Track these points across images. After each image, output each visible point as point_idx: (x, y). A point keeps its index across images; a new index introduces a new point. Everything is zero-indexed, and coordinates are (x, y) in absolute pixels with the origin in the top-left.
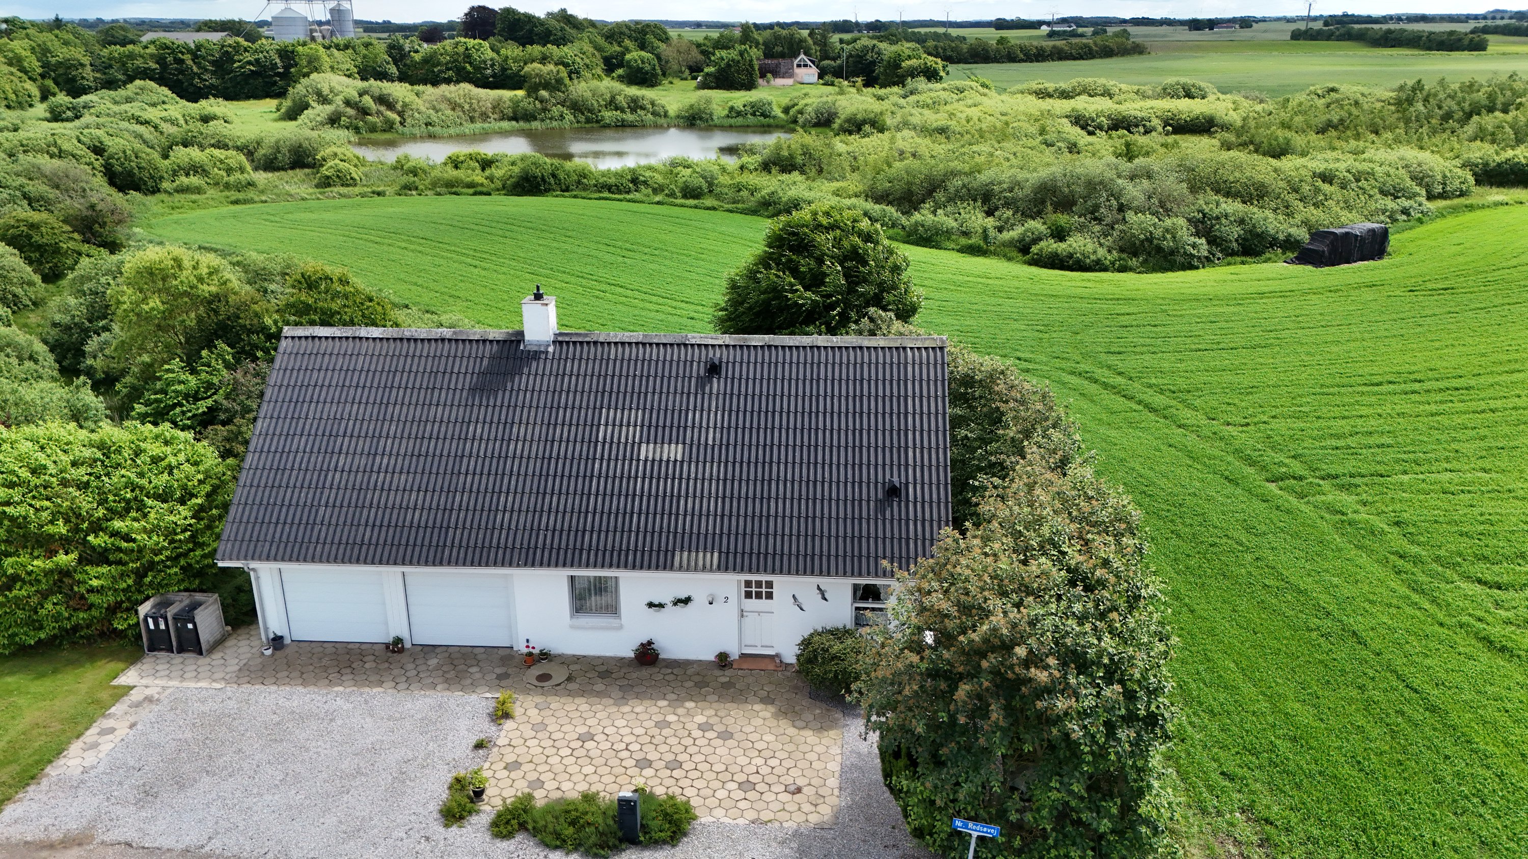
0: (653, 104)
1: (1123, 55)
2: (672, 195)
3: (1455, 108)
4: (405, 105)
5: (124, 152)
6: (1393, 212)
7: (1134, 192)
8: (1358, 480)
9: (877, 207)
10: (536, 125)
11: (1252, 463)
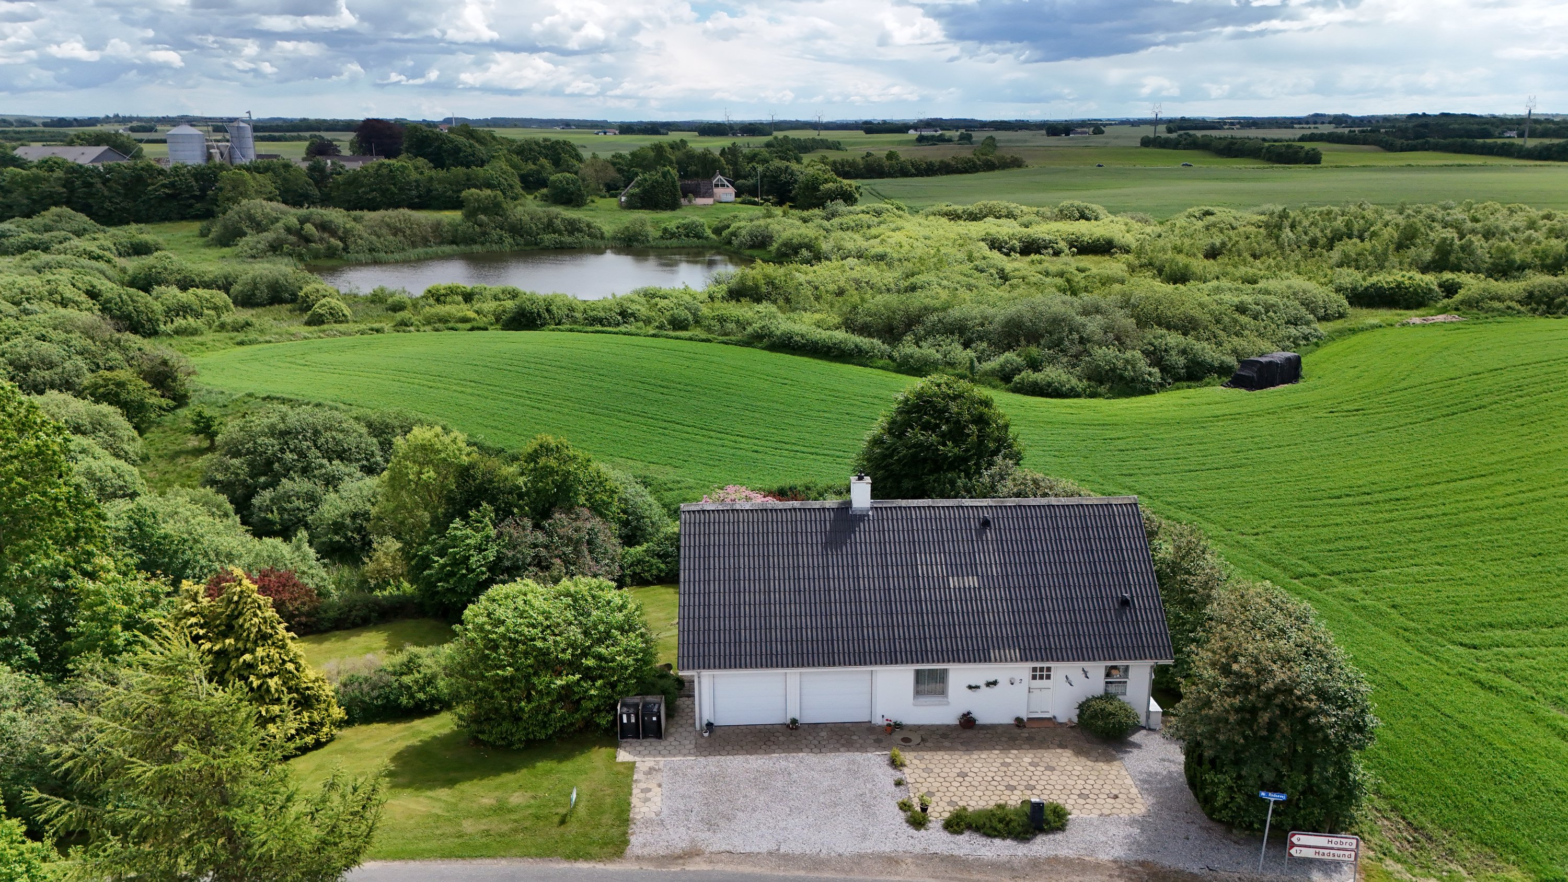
0: (589, 226)
1: (1003, 168)
2: (661, 327)
3: (1319, 234)
4: (346, 231)
5: (120, 296)
6: (1296, 338)
7: (1093, 325)
8: (1354, 575)
9: (867, 340)
10: (477, 248)
11: (1276, 565)
